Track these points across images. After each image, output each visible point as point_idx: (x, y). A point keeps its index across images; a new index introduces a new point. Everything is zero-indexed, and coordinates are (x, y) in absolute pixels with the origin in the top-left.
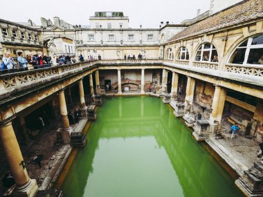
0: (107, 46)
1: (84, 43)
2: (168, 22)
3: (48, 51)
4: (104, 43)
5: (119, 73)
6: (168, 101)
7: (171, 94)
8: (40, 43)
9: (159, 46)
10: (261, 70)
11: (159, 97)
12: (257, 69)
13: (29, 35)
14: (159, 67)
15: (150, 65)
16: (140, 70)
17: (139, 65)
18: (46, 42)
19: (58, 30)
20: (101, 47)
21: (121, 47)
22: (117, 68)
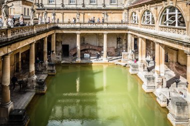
5: (79, 37)
6: (136, 72)
9: (123, 10)
17: (101, 29)
20: (61, 10)
21: (83, 10)
22: (77, 32)
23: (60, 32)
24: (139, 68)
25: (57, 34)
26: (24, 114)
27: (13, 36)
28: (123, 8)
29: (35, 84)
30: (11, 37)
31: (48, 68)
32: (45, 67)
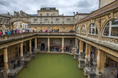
0: (43, 25)
1: (31, 23)
2: (77, 12)
3: (13, 28)
4: (42, 23)
5: (49, 40)
6: (77, 58)
7: (79, 54)
8: (10, 23)
9: (74, 25)
10: (117, 40)
11: (73, 55)
12: (116, 39)
13: (5, 20)
14: (73, 37)
15: (67, 35)
16: (62, 38)
17: (61, 35)
18: (12, 23)
19: (19, 17)
20: (40, 25)
21: (52, 25)
22: (48, 37)
23: (39, 37)
24: (79, 57)
25: (37, 38)
26: (15, 76)
27: (9, 39)
28: (74, 24)
29: (23, 63)
30: (7, 39)
31: (32, 55)
32: (30, 55)
